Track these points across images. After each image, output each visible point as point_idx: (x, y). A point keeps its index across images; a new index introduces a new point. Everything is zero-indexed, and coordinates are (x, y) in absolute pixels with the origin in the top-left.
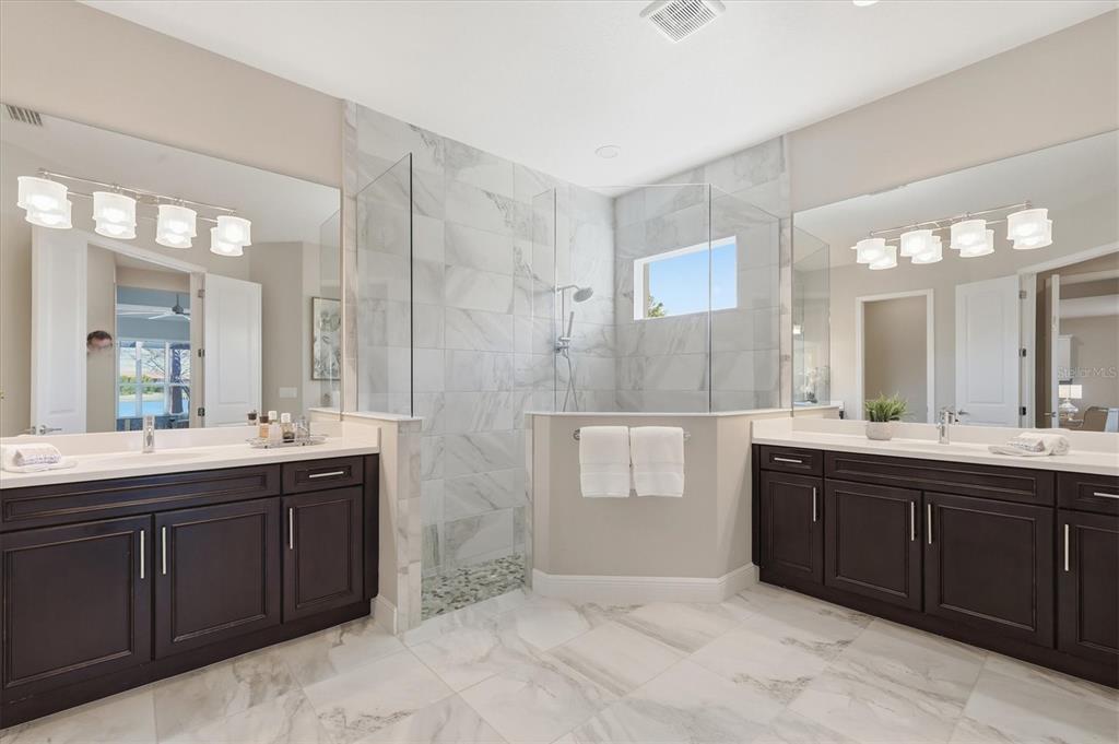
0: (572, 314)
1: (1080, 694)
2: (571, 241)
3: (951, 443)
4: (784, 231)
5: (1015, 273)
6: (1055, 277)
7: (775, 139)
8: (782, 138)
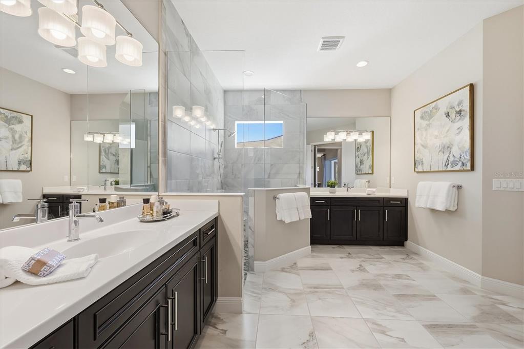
3: (350, 193)
5: (311, 144)
6: (316, 147)
7: (298, 90)
8: (301, 90)
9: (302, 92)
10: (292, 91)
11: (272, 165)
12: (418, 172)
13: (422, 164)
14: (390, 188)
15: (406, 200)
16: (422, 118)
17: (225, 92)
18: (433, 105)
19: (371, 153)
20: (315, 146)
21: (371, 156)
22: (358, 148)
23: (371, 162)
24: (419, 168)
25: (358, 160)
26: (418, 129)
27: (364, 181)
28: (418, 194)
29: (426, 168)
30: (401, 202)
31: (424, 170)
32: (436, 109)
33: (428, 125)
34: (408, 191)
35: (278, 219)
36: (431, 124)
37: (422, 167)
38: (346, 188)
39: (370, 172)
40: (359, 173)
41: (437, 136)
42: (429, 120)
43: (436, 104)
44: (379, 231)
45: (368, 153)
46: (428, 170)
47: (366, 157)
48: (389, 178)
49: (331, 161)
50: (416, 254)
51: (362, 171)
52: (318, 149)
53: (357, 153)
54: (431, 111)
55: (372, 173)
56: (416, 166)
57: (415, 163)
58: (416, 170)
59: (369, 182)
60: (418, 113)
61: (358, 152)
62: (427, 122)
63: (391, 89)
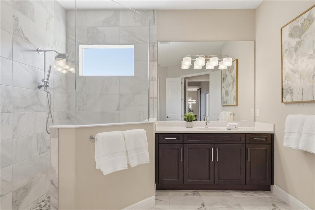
0: (51, 67)
1: (252, 195)
2: (46, 24)
3: (209, 127)
4: (155, 48)
5: (180, 77)
6: (187, 80)
7: (152, 10)
8: (154, 10)
9: (155, 12)
10: (143, 11)
11: (121, 95)
12: (286, 103)
13: (292, 93)
14: (255, 121)
15: (272, 136)
16: (291, 35)
17: (67, 11)
18: (306, 16)
19: (235, 83)
20: (185, 78)
21: (235, 87)
22: (224, 78)
23: (236, 93)
24: (288, 98)
25: (224, 91)
26: (286, 51)
27: (228, 113)
28: (286, 130)
29: (297, 97)
30: (266, 138)
31: (294, 101)
32: (310, 20)
33: (299, 44)
34: (274, 125)
35: (97, 168)
36: (302, 41)
37: (292, 96)
38: (205, 122)
39: (235, 103)
40: (224, 105)
41: (311, 55)
42: (300, 36)
43: (309, 14)
44: (241, 174)
45: (233, 84)
46: (299, 100)
47: (230, 87)
48: (253, 110)
49: (206, 94)
50: (285, 203)
51: (228, 103)
52: (188, 82)
53: (223, 84)
54: (303, 24)
55: (237, 105)
56: (284, 95)
57: (282, 92)
58: (284, 100)
59: (234, 115)
60: (286, 31)
61: (223, 82)
62: (297, 40)
63: (255, 9)
